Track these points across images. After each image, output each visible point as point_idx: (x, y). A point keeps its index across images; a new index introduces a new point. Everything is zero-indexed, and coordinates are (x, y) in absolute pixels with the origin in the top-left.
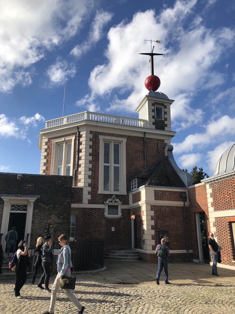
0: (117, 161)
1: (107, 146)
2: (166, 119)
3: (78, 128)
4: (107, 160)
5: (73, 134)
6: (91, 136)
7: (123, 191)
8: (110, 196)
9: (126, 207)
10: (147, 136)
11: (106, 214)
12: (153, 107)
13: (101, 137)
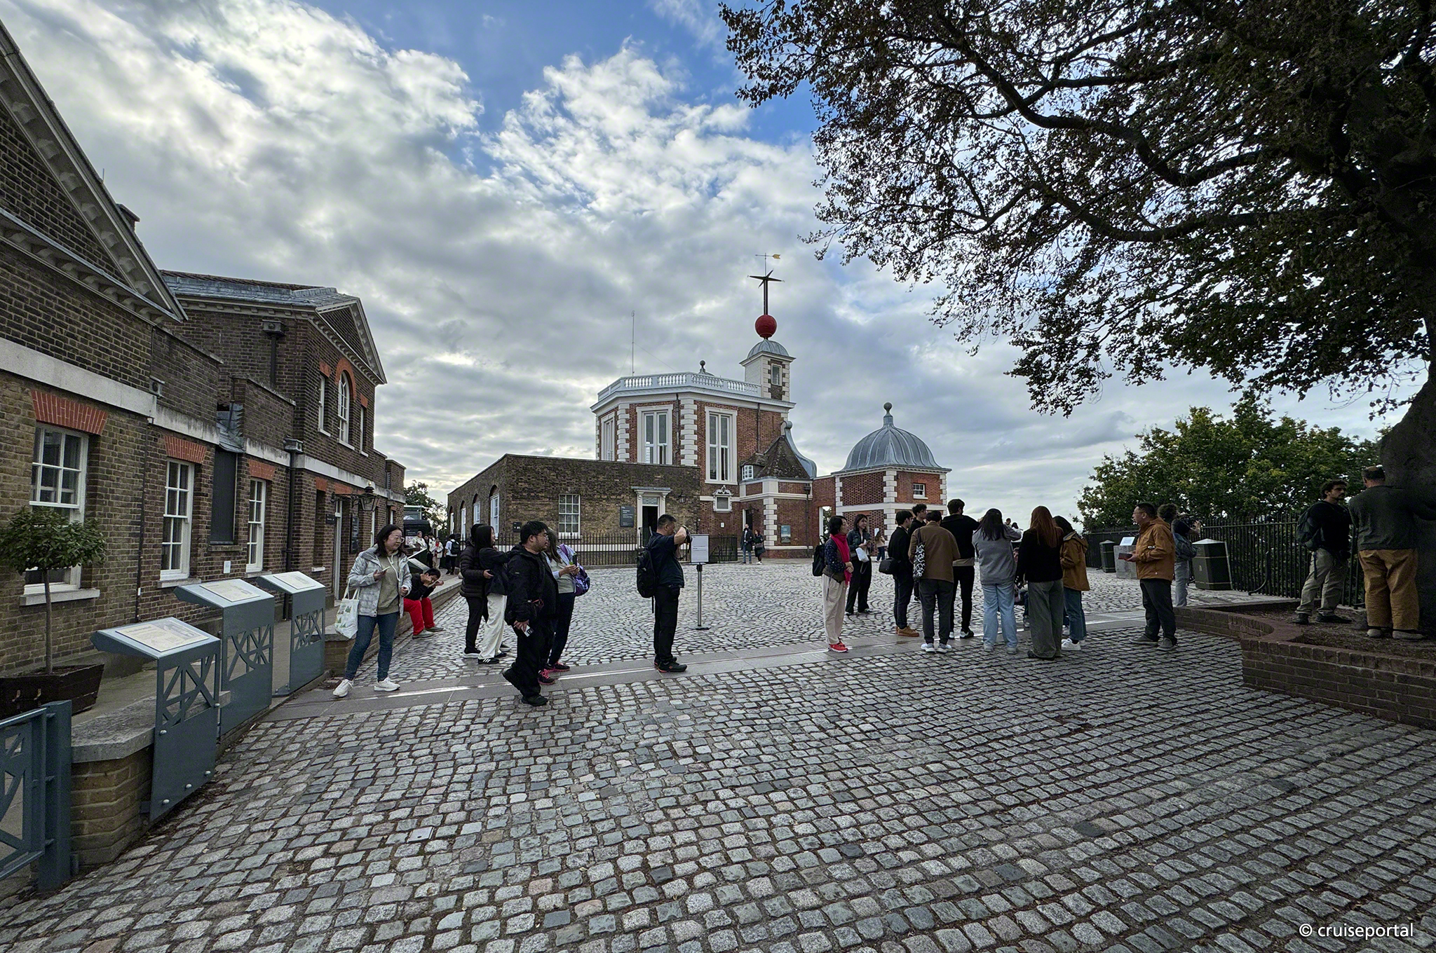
0: (724, 441)
1: (713, 420)
2: (784, 384)
3: (677, 394)
4: (713, 441)
5: (669, 402)
6: (695, 407)
7: (732, 480)
8: (720, 486)
9: (736, 499)
10: (762, 408)
11: (715, 508)
12: (769, 367)
13: (707, 409)
